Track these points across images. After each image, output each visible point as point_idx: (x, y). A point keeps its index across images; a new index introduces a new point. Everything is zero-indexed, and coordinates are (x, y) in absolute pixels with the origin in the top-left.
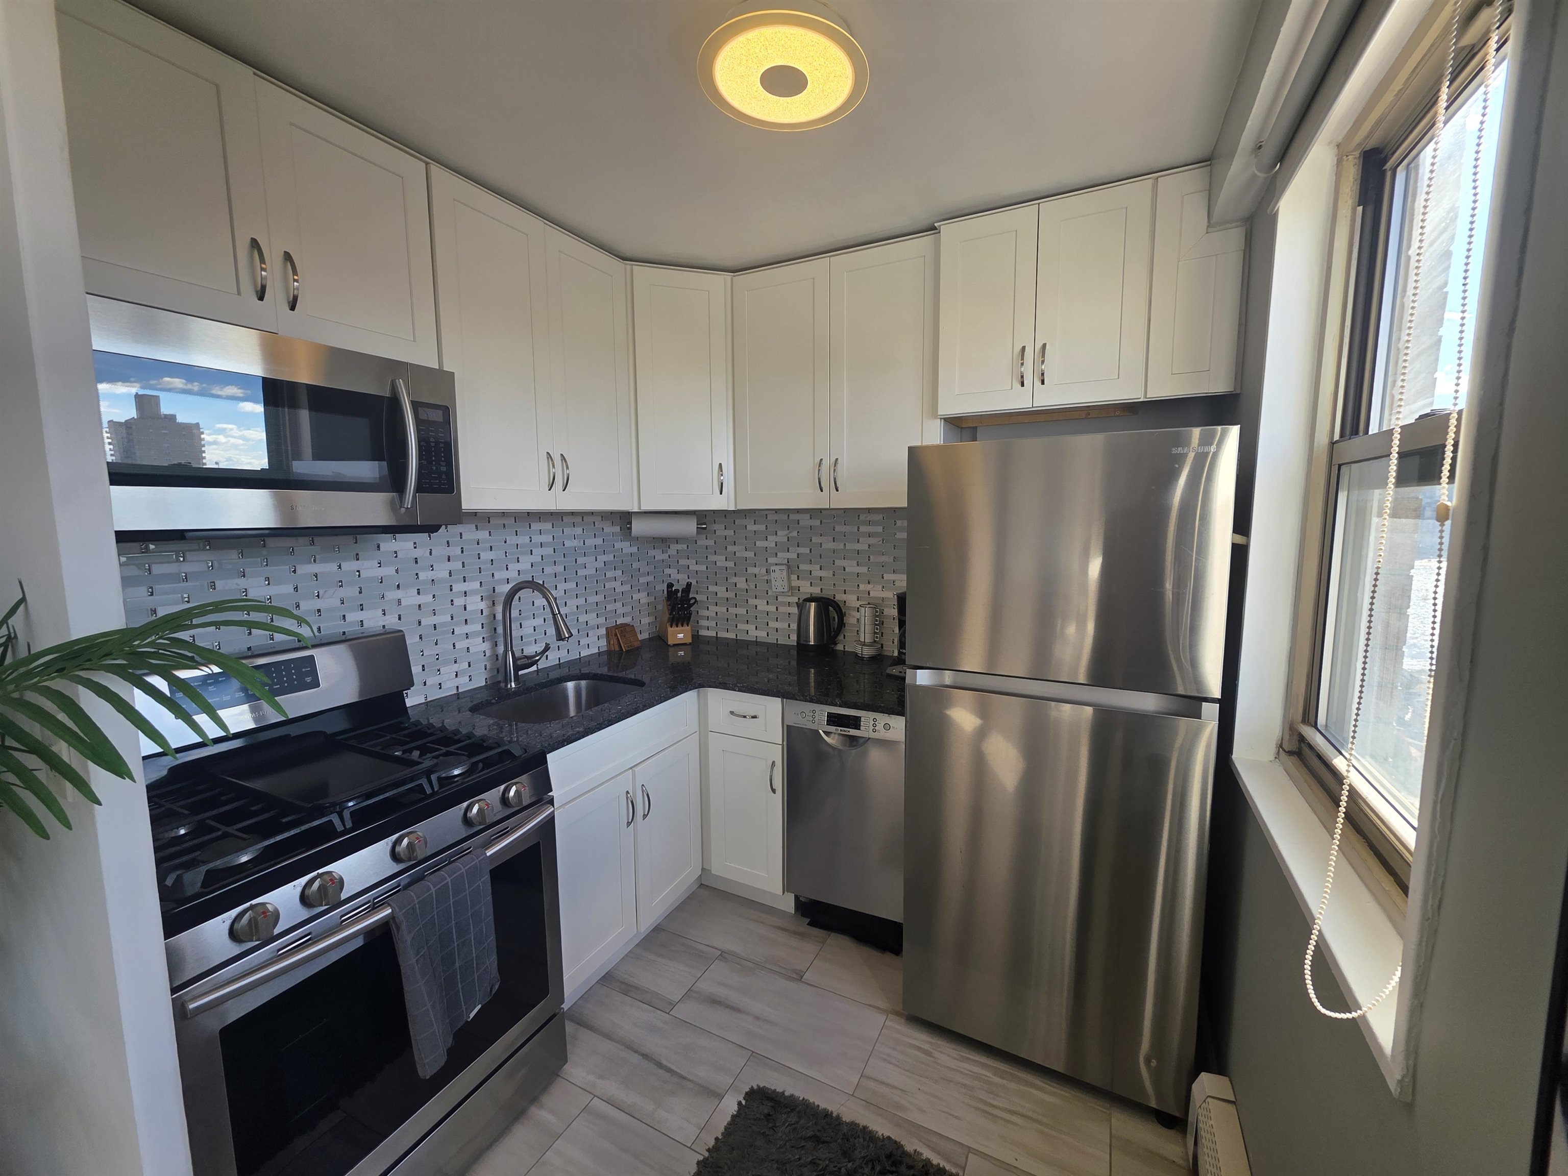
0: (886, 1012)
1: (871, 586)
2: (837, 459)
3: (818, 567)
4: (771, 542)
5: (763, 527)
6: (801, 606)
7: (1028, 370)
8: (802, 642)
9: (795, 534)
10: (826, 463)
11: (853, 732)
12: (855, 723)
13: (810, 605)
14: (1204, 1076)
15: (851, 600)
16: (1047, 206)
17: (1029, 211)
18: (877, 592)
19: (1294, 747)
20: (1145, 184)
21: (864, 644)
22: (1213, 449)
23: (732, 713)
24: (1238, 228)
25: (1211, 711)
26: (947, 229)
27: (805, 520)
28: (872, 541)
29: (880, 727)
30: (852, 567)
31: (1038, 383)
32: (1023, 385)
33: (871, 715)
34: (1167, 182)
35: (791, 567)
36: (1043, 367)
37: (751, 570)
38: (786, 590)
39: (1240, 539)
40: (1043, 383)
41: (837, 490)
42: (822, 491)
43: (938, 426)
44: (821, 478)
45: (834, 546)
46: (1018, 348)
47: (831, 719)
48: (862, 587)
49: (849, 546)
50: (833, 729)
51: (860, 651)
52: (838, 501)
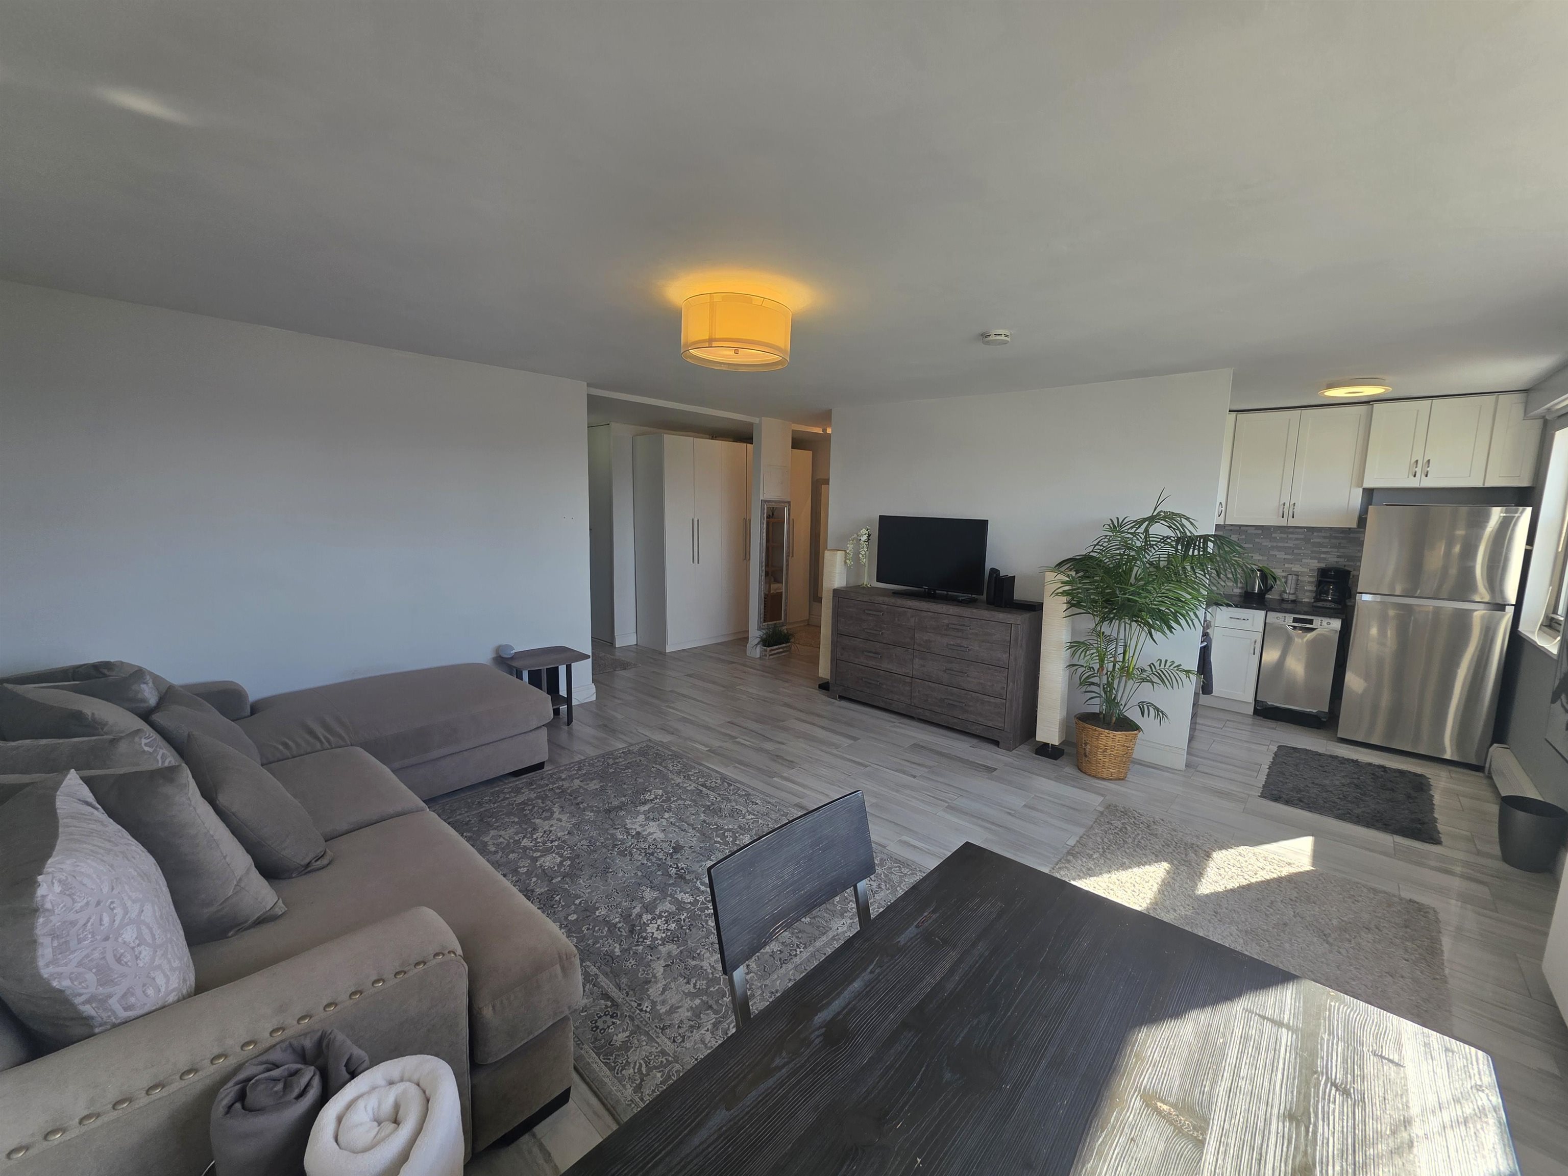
1: (1293, 565)
2: (1295, 503)
6: (1249, 574)
7: (1419, 470)
8: (1249, 590)
9: (1244, 537)
10: (1288, 504)
11: (1308, 626)
12: (1311, 622)
13: (1256, 574)
14: (1495, 745)
15: (1279, 572)
16: (1436, 401)
17: (1427, 402)
18: (1296, 568)
19: (1548, 624)
20: (1492, 398)
21: (1291, 594)
22: (1518, 515)
23: (1231, 618)
24: (1539, 420)
25: (1510, 610)
26: (1377, 406)
27: (1252, 531)
28: (1296, 542)
29: (1325, 623)
30: (1281, 555)
31: (1423, 476)
32: (1415, 476)
33: (1320, 619)
34: (1503, 398)
36: (1428, 469)
39: (1529, 548)
40: (1426, 476)
41: (1293, 517)
42: (1283, 517)
43: (1361, 490)
44: (1283, 512)
45: (1269, 544)
46: (1414, 460)
47: (1295, 620)
48: (1286, 565)
49: (1280, 544)
50: (1296, 624)
51: (1286, 596)
52: (1292, 523)
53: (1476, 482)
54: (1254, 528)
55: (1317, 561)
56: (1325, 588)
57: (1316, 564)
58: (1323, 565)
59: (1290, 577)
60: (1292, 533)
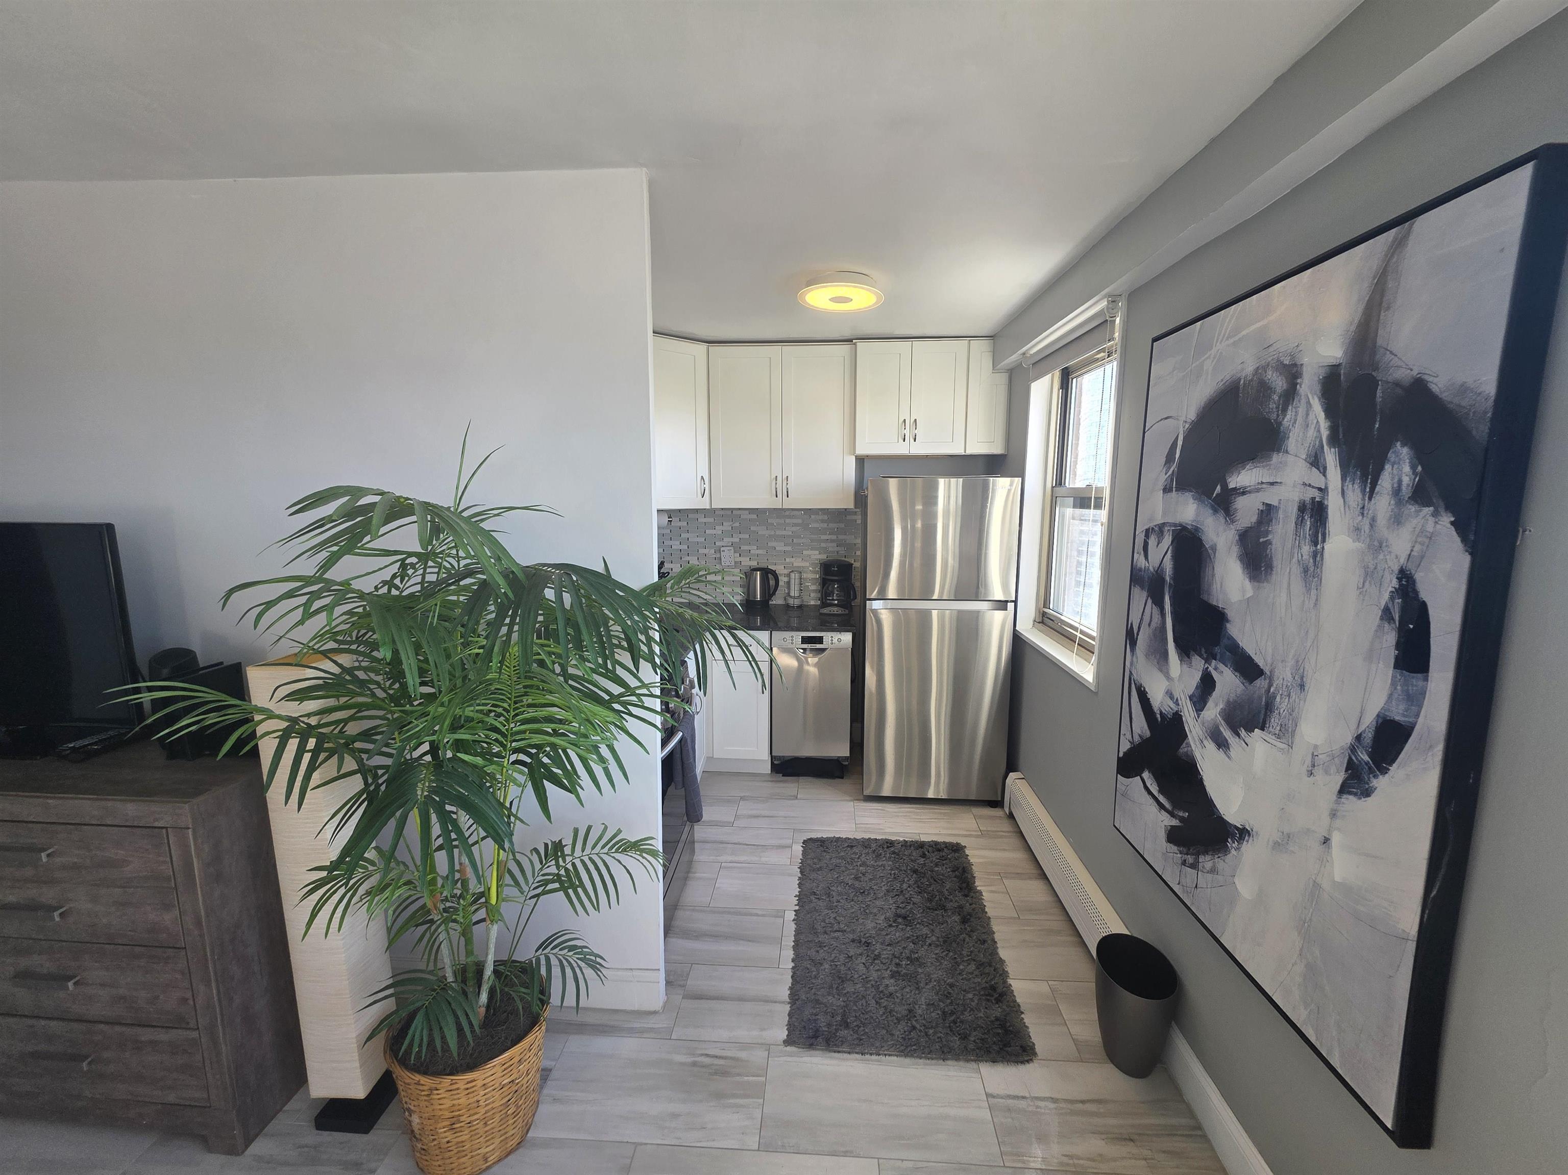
0: (851, 800)
1: (794, 559)
2: (787, 477)
3: (755, 547)
4: (718, 530)
5: (712, 520)
6: (749, 574)
7: (907, 433)
8: (751, 599)
9: (737, 524)
10: (779, 479)
11: (818, 646)
12: (820, 640)
13: (756, 574)
15: (780, 569)
16: (917, 344)
17: (908, 344)
18: (798, 563)
19: (1041, 620)
20: (965, 342)
21: (794, 598)
24: (1004, 374)
25: (1011, 608)
26: (861, 345)
27: (745, 516)
28: (794, 529)
29: (835, 640)
30: (780, 547)
31: (912, 440)
32: (904, 440)
33: (830, 634)
34: (975, 343)
35: (736, 547)
36: (915, 432)
37: (702, 551)
38: (733, 564)
40: (915, 440)
41: (788, 497)
42: (777, 497)
43: (854, 457)
44: (776, 489)
45: (767, 533)
46: (901, 420)
47: (805, 640)
48: (788, 560)
49: (779, 533)
50: (805, 646)
51: (791, 602)
52: (788, 504)
53: (957, 449)
54: (747, 512)
55: (817, 552)
56: (830, 589)
57: (817, 556)
58: (824, 557)
59: (793, 575)
60: (790, 517)
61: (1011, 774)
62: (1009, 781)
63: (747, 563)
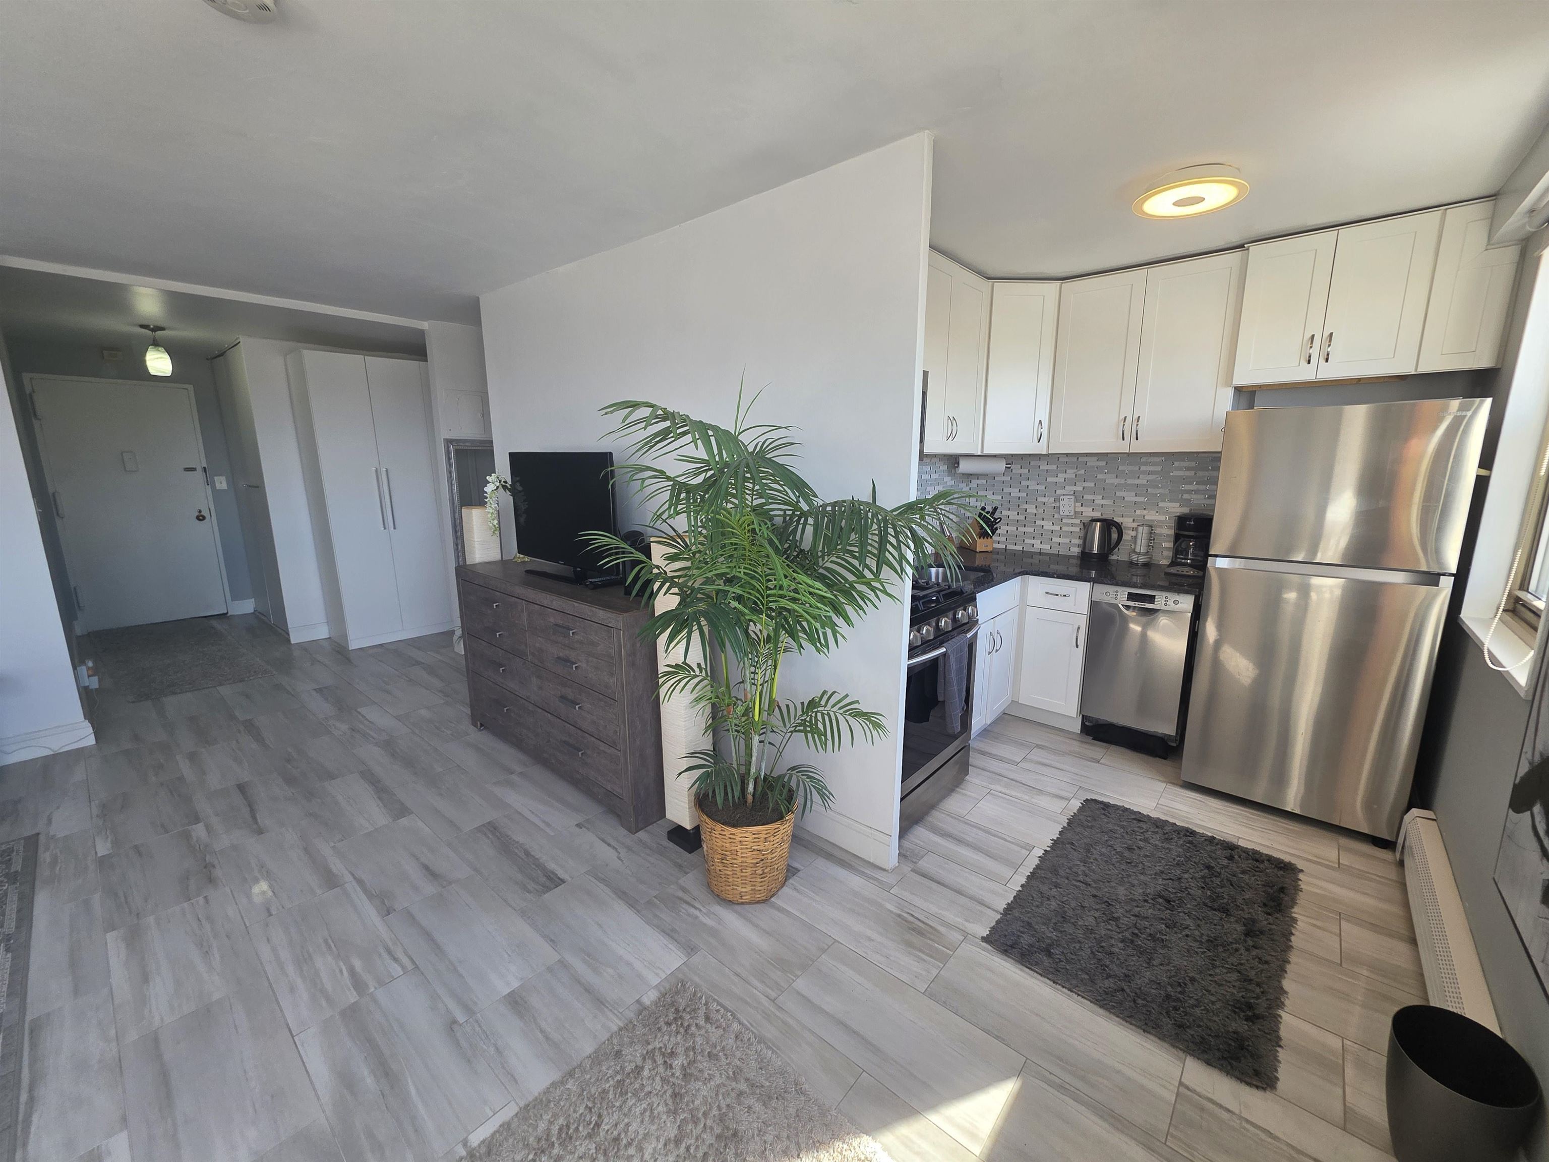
0: (1165, 782)
1: (1146, 512)
2: (1139, 417)
3: (1101, 497)
4: (1061, 478)
5: (1055, 467)
6: (1087, 526)
7: (1315, 352)
8: (1087, 551)
9: (1082, 472)
10: (1129, 420)
11: (1148, 606)
12: (1151, 599)
13: (1096, 524)
14: (1415, 811)
15: (1127, 522)
16: (1344, 232)
17: (1331, 235)
18: (1151, 516)
20: (1436, 215)
21: (1140, 554)
22: (1469, 414)
23: (1047, 593)
24: (1514, 247)
25: (1447, 584)
26: (1254, 249)
27: (1092, 462)
28: (1150, 477)
29: (1171, 602)
30: (1130, 497)
31: (1322, 361)
32: (1309, 362)
33: (1164, 594)
34: (1453, 214)
35: (1078, 497)
36: (1329, 350)
37: (1041, 499)
38: (1072, 513)
39: (1483, 472)
40: (1327, 360)
41: (1137, 439)
42: (1123, 440)
43: (1230, 392)
44: (1123, 431)
45: (1116, 481)
46: (1308, 336)
47: (1131, 597)
48: (1138, 512)
49: (1129, 481)
50: (1131, 604)
51: (1134, 557)
52: (1137, 448)
53: (1406, 367)
54: (1095, 458)
55: (1178, 504)
56: (1183, 546)
57: (1177, 509)
58: (1185, 510)
59: (1140, 528)
60: (1146, 464)
61: (1413, 809)
62: (1408, 817)
63: (1089, 513)
